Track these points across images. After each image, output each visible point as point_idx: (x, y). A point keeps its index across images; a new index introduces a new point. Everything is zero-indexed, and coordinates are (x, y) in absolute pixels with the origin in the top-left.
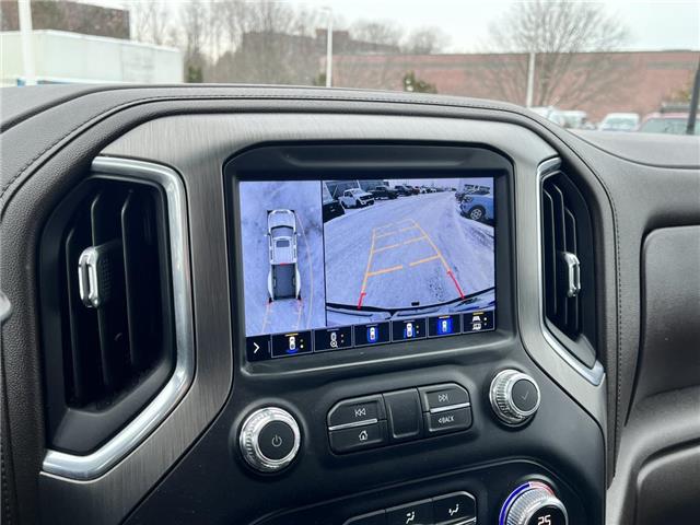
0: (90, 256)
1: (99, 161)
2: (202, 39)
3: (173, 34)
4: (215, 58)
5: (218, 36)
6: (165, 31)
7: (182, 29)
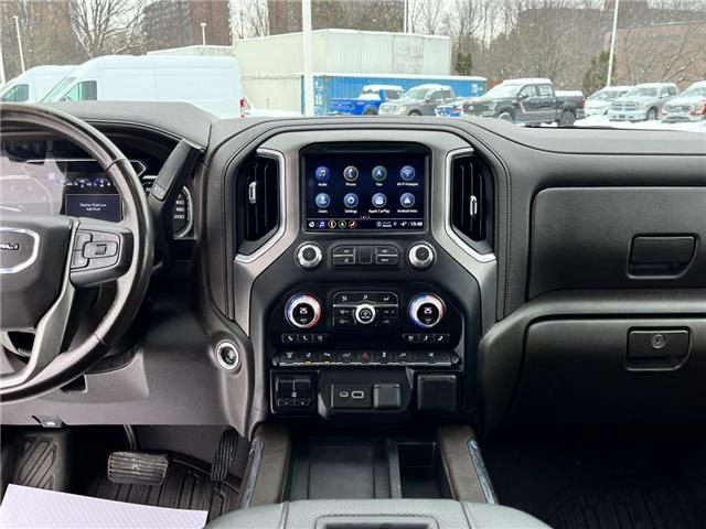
0: (253, 184)
1: (259, 150)
2: (476, 23)
3: (446, 21)
4: (488, 41)
5: (493, 18)
6: (438, 18)
7: (456, 14)
